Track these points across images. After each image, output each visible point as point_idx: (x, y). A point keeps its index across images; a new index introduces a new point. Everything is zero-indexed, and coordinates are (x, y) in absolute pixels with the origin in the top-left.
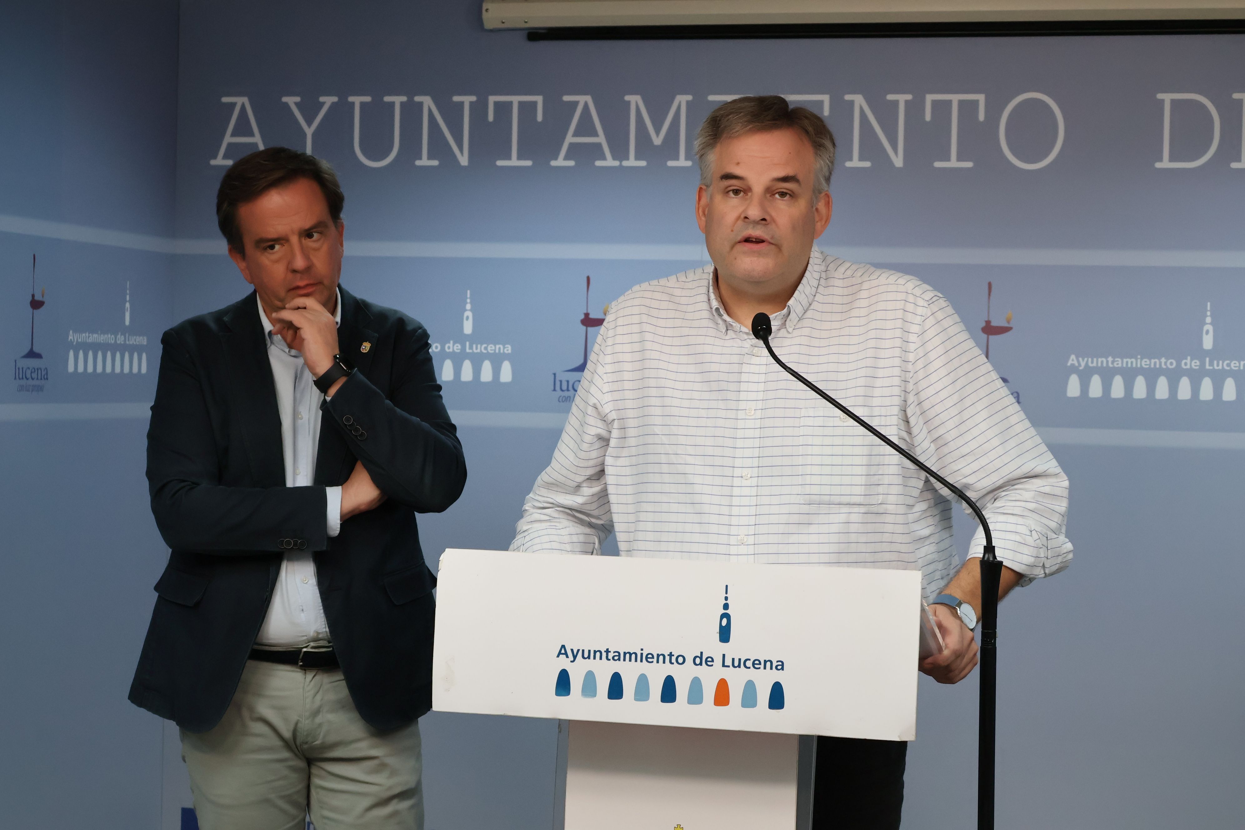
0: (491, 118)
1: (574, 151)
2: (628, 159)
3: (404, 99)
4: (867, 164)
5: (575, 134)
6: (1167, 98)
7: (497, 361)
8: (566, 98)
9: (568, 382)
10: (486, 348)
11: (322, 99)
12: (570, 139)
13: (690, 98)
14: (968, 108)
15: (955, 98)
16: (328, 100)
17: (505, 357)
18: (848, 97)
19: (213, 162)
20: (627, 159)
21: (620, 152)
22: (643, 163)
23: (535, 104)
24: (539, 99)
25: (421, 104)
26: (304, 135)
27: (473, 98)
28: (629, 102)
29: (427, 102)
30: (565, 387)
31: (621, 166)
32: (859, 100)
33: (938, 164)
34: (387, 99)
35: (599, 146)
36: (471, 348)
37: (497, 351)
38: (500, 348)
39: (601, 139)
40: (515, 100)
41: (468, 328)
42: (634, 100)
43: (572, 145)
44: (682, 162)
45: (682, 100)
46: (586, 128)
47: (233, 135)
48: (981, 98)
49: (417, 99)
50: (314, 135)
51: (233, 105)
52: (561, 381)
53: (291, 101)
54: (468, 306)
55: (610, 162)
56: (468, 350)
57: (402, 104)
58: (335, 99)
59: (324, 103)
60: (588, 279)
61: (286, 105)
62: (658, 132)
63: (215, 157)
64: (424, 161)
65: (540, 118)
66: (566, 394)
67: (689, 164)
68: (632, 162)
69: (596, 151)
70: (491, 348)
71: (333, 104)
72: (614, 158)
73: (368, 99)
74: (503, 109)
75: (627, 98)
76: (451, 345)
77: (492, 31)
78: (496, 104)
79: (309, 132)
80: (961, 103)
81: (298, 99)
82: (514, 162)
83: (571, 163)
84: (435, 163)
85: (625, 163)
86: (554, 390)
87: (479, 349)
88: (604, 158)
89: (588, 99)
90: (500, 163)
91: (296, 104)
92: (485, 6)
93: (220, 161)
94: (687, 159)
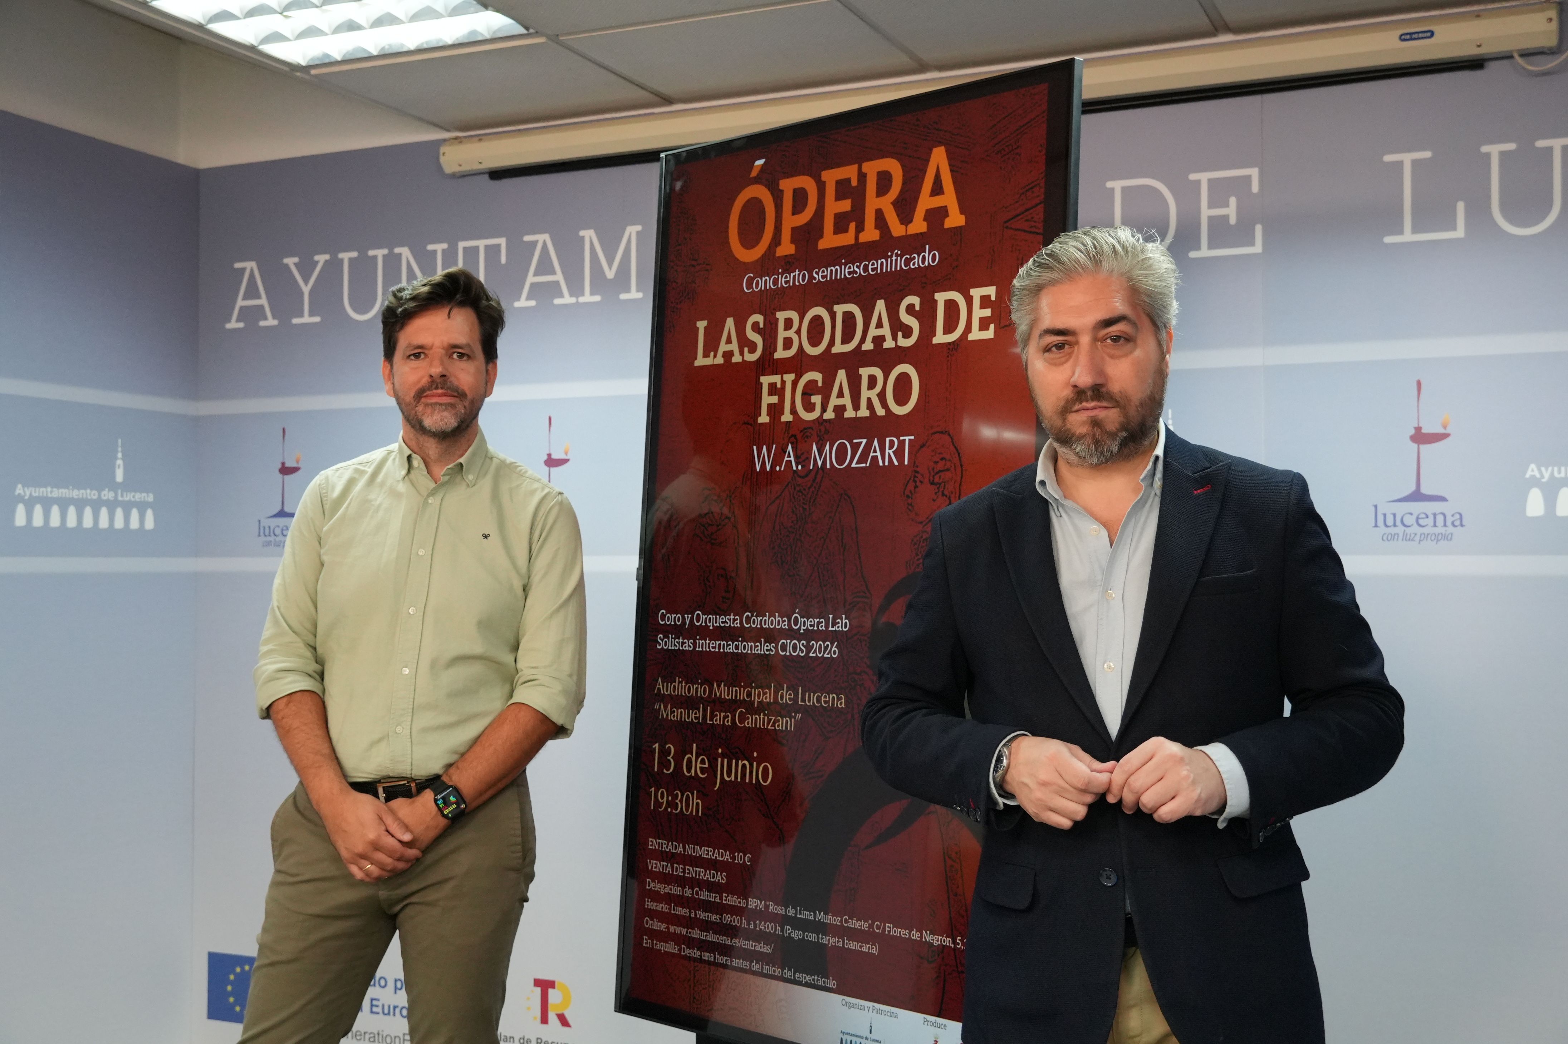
1: (533, 291)
3: (385, 251)
5: (536, 274)
6: (1116, 186)
8: (527, 238)
11: (316, 258)
12: (531, 279)
13: (639, 228)
16: (322, 259)
19: (229, 326)
20: (583, 294)
21: (576, 289)
22: (597, 298)
23: (498, 246)
24: (502, 241)
25: (400, 255)
26: (301, 293)
27: (445, 246)
28: (583, 237)
29: (404, 252)
31: (578, 302)
34: (371, 253)
35: (557, 284)
39: (559, 277)
40: (481, 243)
42: (589, 235)
43: (533, 285)
44: (633, 294)
45: (631, 230)
46: (544, 266)
47: (244, 298)
49: (397, 250)
50: (311, 293)
51: (243, 270)
53: (291, 261)
55: (568, 299)
57: (384, 256)
58: (327, 257)
59: (317, 262)
60: (550, 418)
61: (287, 265)
62: (610, 264)
63: (229, 321)
65: (503, 260)
67: (639, 296)
68: (587, 298)
69: (554, 289)
71: (326, 262)
72: (571, 295)
73: (354, 254)
74: (471, 254)
75: (581, 233)
77: (454, 176)
78: (465, 249)
79: (306, 289)
81: (296, 260)
83: (532, 303)
85: (582, 300)
88: (562, 296)
89: (547, 237)
91: (295, 264)
92: (443, 149)
93: (233, 324)
94: (638, 290)
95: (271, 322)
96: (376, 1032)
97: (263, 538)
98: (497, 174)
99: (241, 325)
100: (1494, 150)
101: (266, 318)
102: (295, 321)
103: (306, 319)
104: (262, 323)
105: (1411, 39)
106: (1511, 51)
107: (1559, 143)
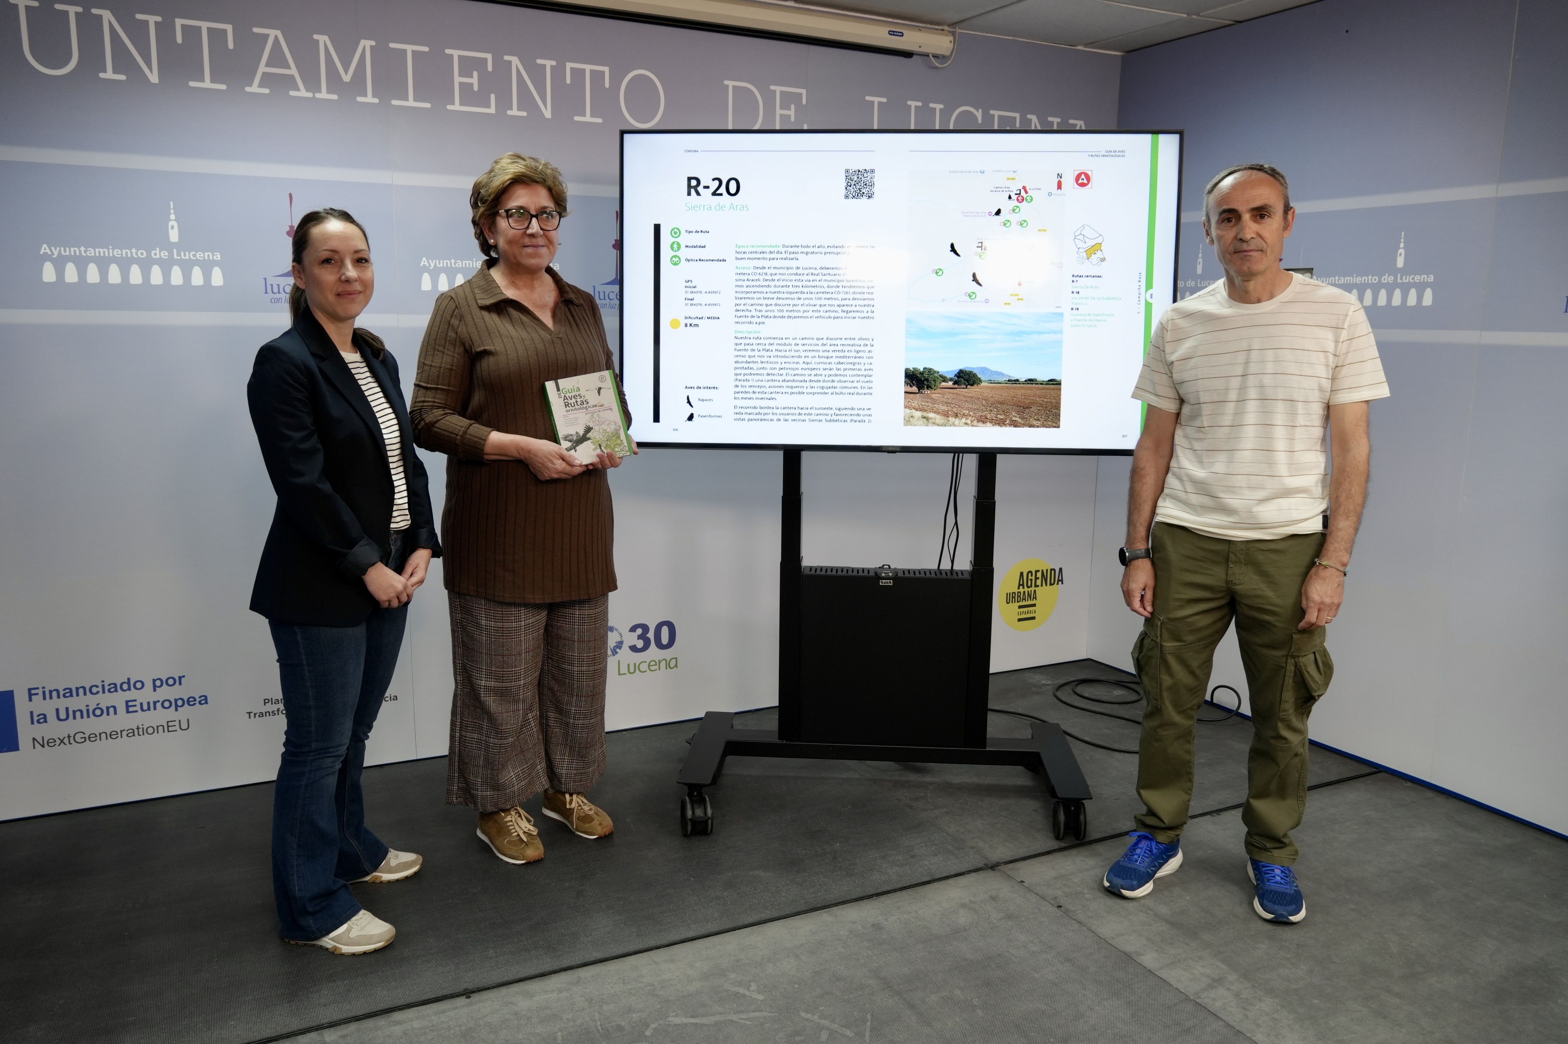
0: (179, 40)
1: (267, 80)
2: (320, 92)
3: (80, 9)
4: (524, 114)
5: (267, 65)
6: (730, 84)
7: (207, 268)
8: (256, 30)
9: (278, 285)
10: (194, 255)
12: (262, 68)
13: (373, 43)
14: (597, 77)
15: (588, 68)
17: (214, 263)
18: (506, 58)
21: (313, 84)
22: (334, 97)
23: (224, 31)
24: (228, 28)
25: (100, 17)
27: (158, 19)
28: (318, 41)
29: (107, 16)
30: (276, 290)
31: (313, 97)
32: (515, 61)
33: (577, 118)
34: (60, 8)
35: (292, 77)
36: (179, 254)
37: (206, 258)
38: (209, 255)
39: (293, 71)
40: (204, 25)
41: (174, 236)
42: (322, 39)
43: (266, 75)
44: (371, 99)
45: (366, 44)
46: (277, 59)
48: (606, 69)
49: (95, 11)
52: (272, 285)
54: (173, 217)
55: (303, 93)
56: (175, 257)
57: (78, 14)
60: (291, 195)
62: (346, 70)
64: (109, 74)
65: (231, 45)
66: (278, 296)
67: (376, 101)
68: (324, 95)
69: (289, 82)
70: (200, 255)
72: (307, 91)
73: (35, 4)
74: (192, 33)
75: (316, 37)
76: (158, 252)
78: (184, 27)
80: (592, 72)
82: (207, 84)
83: (266, 91)
84: (123, 78)
85: (318, 95)
86: (266, 293)
87: (187, 256)
88: (299, 90)
89: (278, 33)
90: (192, 84)
94: (374, 96)
96: (135, 728)
100: (913, 104)
105: (893, 35)
106: (929, 53)
107: (938, 107)
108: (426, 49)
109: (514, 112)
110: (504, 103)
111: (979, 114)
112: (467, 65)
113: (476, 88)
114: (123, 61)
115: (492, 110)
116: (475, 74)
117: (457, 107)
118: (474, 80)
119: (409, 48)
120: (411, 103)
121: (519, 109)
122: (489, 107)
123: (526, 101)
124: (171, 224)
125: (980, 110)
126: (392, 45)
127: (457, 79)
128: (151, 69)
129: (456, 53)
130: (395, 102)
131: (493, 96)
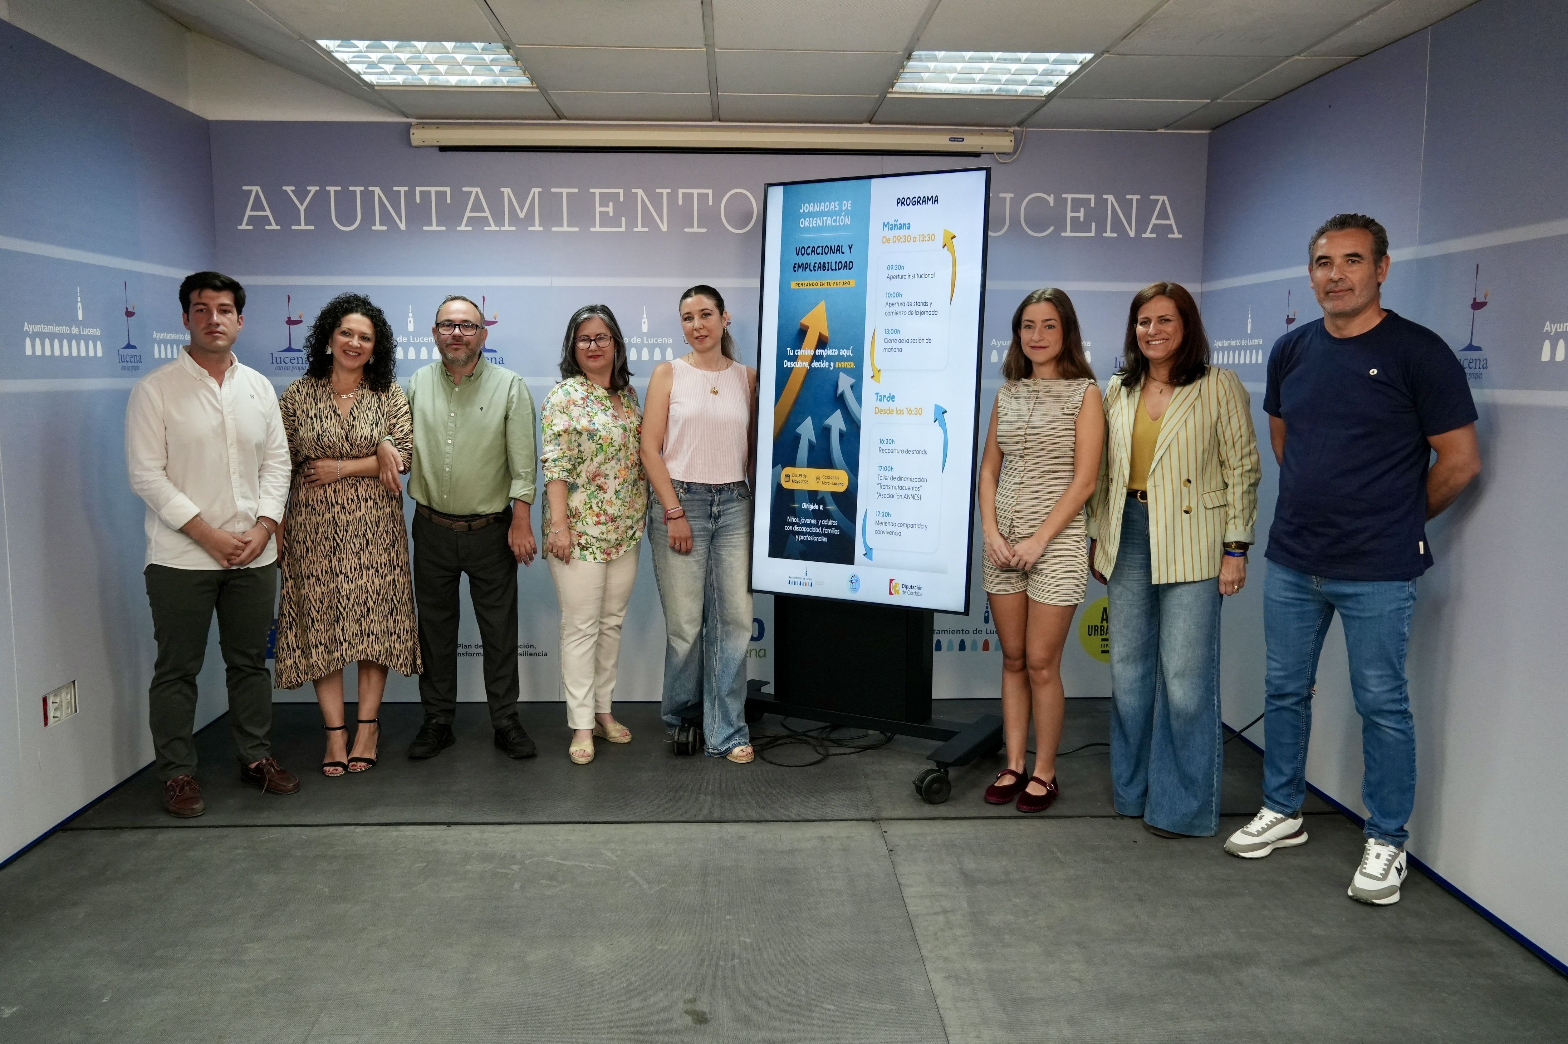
0: (418, 201)
1: (471, 221)
2: (504, 226)
3: (362, 188)
4: (646, 230)
5: (471, 211)
7: (430, 347)
8: (464, 189)
10: (423, 340)
11: (309, 188)
12: (468, 214)
13: (540, 190)
14: (703, 198)
15: (695, 192)
16: (313, 189)
17: (435, 345)
18: (634, 190)
19: (239, 227)
21: (499, 221)
22: (514, 229)
23: (445, 192)
24: (448, 190)
25: (373, 192)
26: (299, 210)
27: (406, 189)
28: (503, 192)
29: (377, 190)
31: (500, 230)
32: (640, 192)
33: (686, 230)
34: (351, 188)
35: (486, 218)
36: (413, 339)
37: (430, 341)
39: (487, 214)
40: (433, 190)
41: (411, 327)
42: (507, 191)
43: (469, 217)
44: (537, 228)
45: (536, 191)
46: (477, 207)
47: (252, 210)
48: (710, 192)
49: (371, 188)
50: (306, 210)
51: (251, 191)
53: (289, 189)
54: (410, 315)
55: (493, 228)
56: (411, 341)
57: (361, 191)
58: (318, 188)
59: (310, 191)
60: (484, 297)
61: (286, 191)
62: (522, 209)
63: (241, 224)
64: (377, 227)
65: (449, 201)
67: (541, 229)
68: (506, 228)
69: (485, 221)
70: (426, 340)
71: (317, 191)
72: (496, 225)
73: (339, 188)
74: (426, 195)
75: (502, 189)
76: (401, 338)
77: (416, 147)
78: (421, 192)
79: (302, 208)
80: (699, 194)
81: (293, 188)
82: (434, 227)
83: (470, 228)
84: (385, 228)
85: (503, 229)
87: (418, 340)
88: (490, 225)
89: (478, 189)
90: (425, 228)
91: (292, 191)
92: (412, 131)
93: (244, 226)
94: (540, 226)
95: (274, 227)
97: (275, 365)
98: (443, 149)
99: (251, 227)
101: (270, 224)
102: (294, 227)
103: (303, 227)
104: (267, 227)
105: (955, 140)
106: (992, 152)
107: (1009, 196)
108: (576, 190)
109: (639, 229)
110: (632, 223)
111: (1051, 199)
112: (605, 199)
113: (611, 214)
114: (386, 218)
115: (623, 229)
116: (611, 204)
117: (597, 228)
118: (610, 209)
119: (565, 191)
120: (565, 228)
121: (642, 227)
122: (620, 226)
123: (648, 220)
124: (410, 319)
125: (1052, 196)
126: (553, 190)
127: (598, 209)
128: (401, 221)
129: (597, 191)
130: (554, 229)
131: (623, 219)
